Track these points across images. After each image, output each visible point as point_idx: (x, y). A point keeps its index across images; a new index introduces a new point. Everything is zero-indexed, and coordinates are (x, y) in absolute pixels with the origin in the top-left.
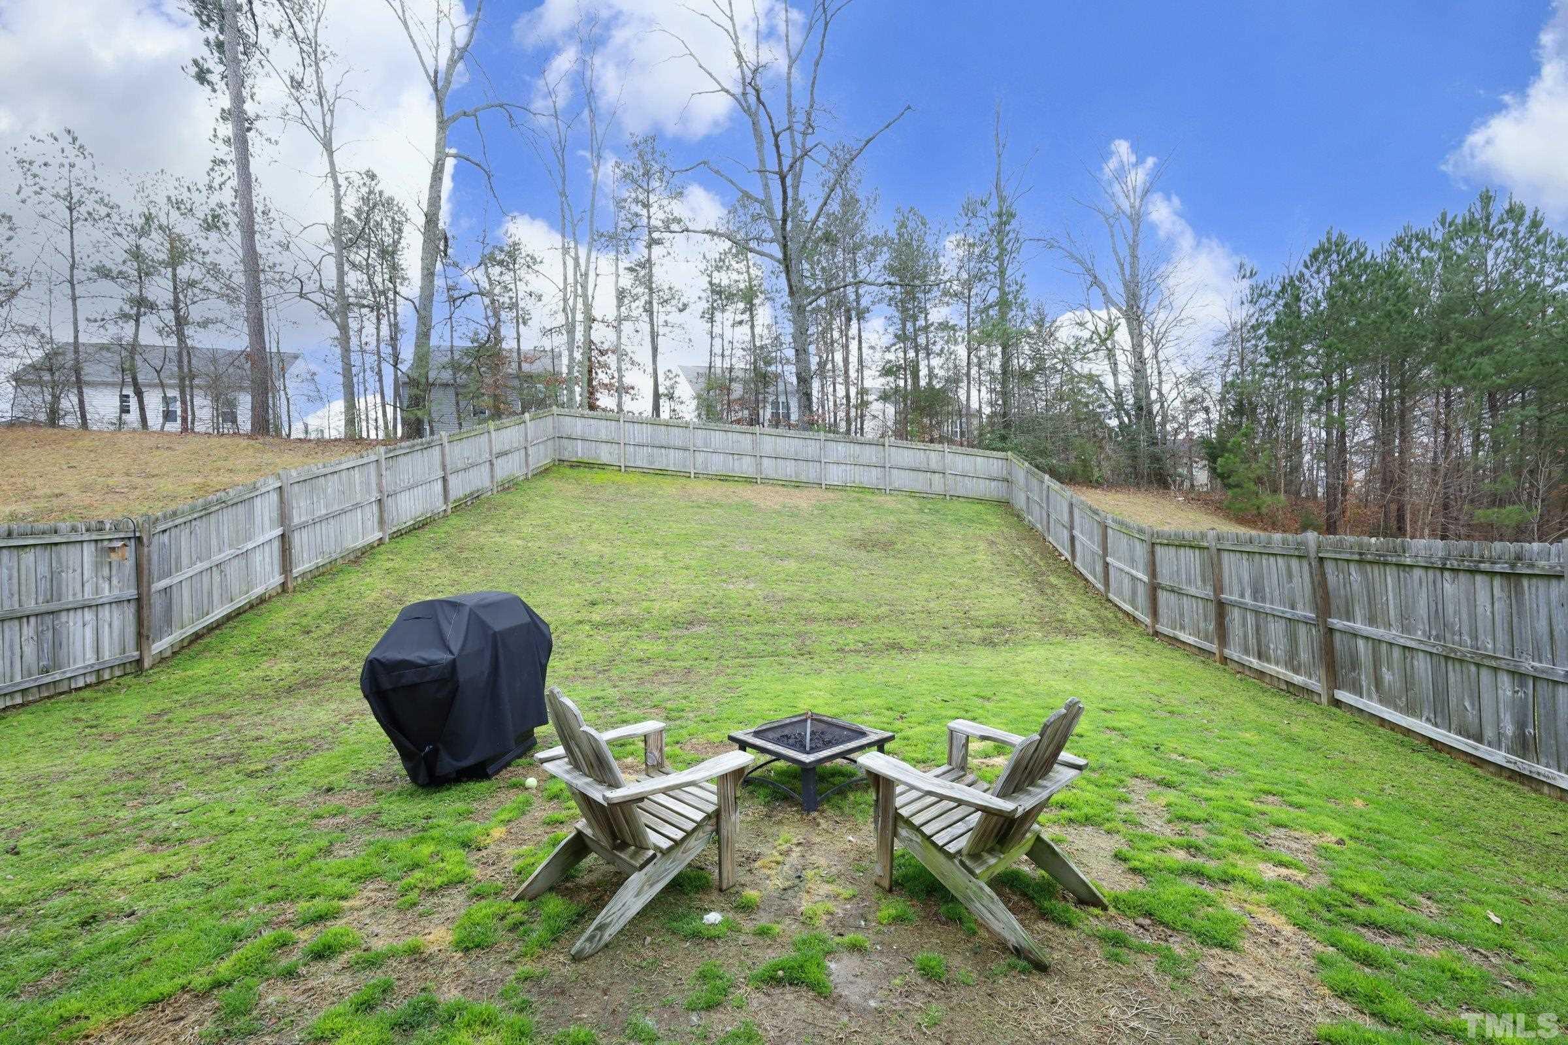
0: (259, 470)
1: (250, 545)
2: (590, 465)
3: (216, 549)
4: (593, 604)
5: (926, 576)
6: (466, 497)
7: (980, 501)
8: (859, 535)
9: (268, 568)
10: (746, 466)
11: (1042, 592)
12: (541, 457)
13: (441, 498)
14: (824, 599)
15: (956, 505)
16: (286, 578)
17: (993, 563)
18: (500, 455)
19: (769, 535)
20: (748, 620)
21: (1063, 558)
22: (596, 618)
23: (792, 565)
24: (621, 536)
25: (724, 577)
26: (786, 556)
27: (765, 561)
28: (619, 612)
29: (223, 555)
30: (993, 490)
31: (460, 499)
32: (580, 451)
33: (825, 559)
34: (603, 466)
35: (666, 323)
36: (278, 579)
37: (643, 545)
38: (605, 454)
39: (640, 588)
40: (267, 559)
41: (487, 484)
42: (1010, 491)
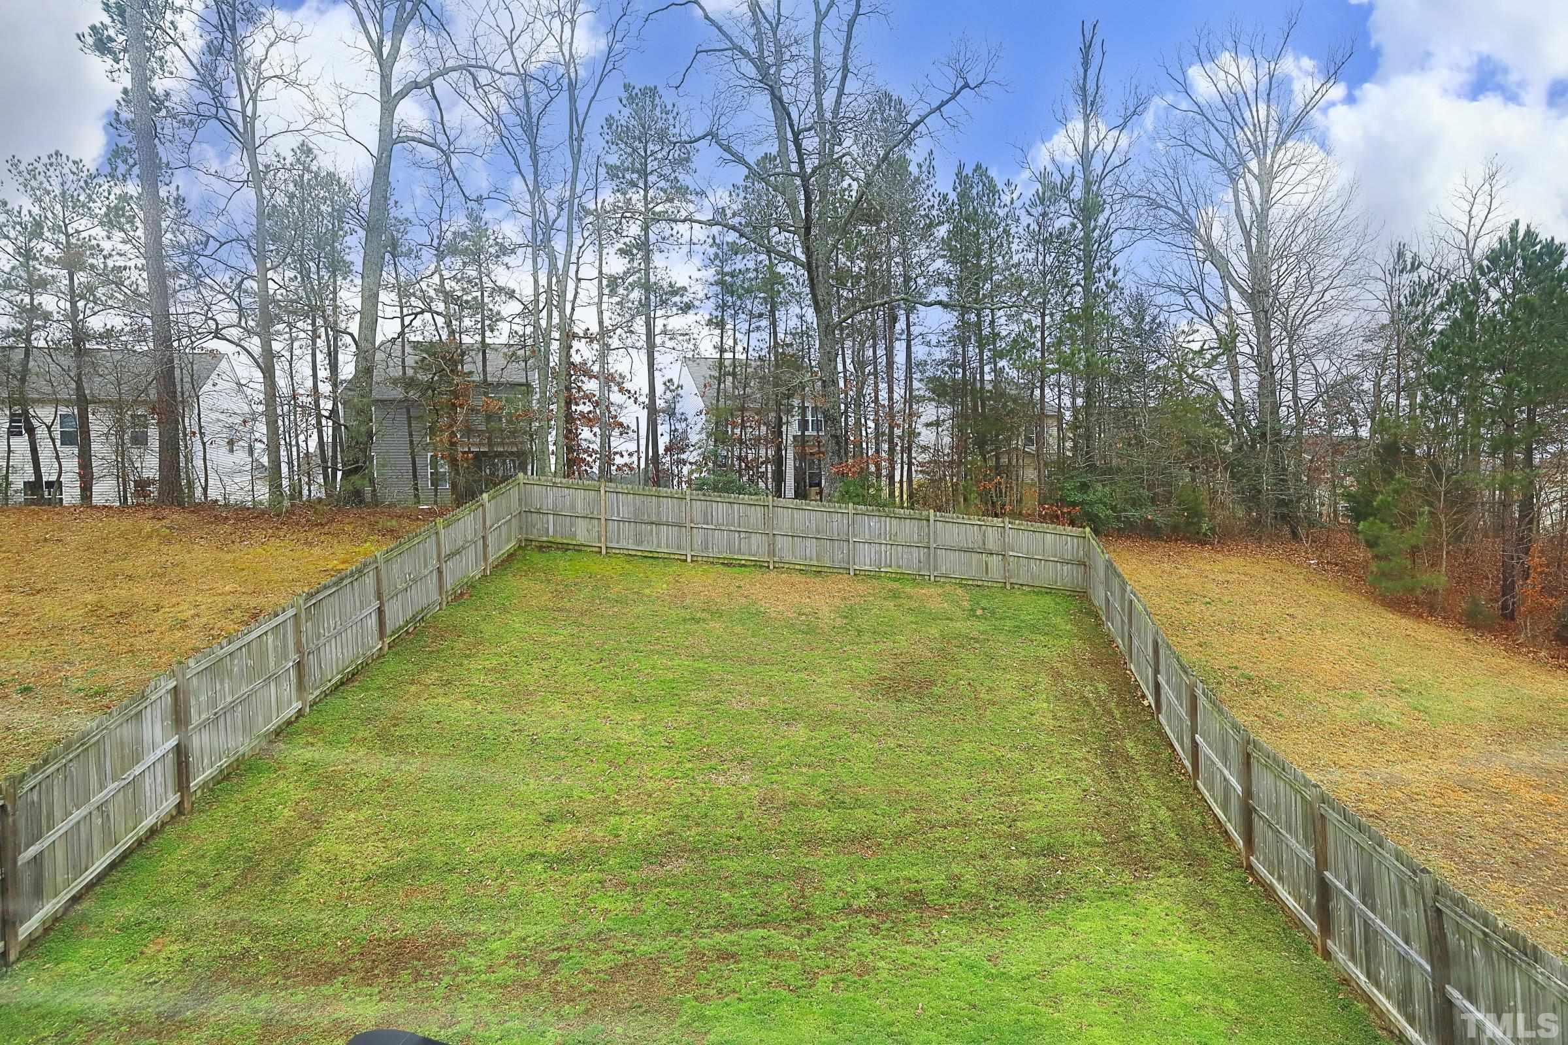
0: (162, 575)
1: (137, 770)
2: (564, 548)
3: (97, 786)
4: (550, 820)
5: (968, 747)
6: (407, 623)
7: (1049, 591)
8: (887, 669)
9: (160, 790)
10: (756, 546)
11: (1114, 776)
12: (502, 545)
13: (376, 633)
14: (835, 801)
15: (1019, 598)
16: (182, 796)
17: (1055, 718)
18: (450, 556)
19: (777, 675)
20: (739, 848)
21: (1146, 703)
22: (551, 848)
23: (800, 733)
24: (592, 686)
25: (714, 761)
26: (792, 719)
27: (767, 730)
28: (580, 836)
29: (105, 792)
30: (1067, 575)
31: (401, 628)
32: (551, 528)
33: (842, 721)
34: (578, 549)
35: (664, 332)
36: (173, 799)
37: (619, 703)
38: (582, 533)
39: (609, 787)
40: (159, 779)
41: (435, 597)
42: (1087, 577)
